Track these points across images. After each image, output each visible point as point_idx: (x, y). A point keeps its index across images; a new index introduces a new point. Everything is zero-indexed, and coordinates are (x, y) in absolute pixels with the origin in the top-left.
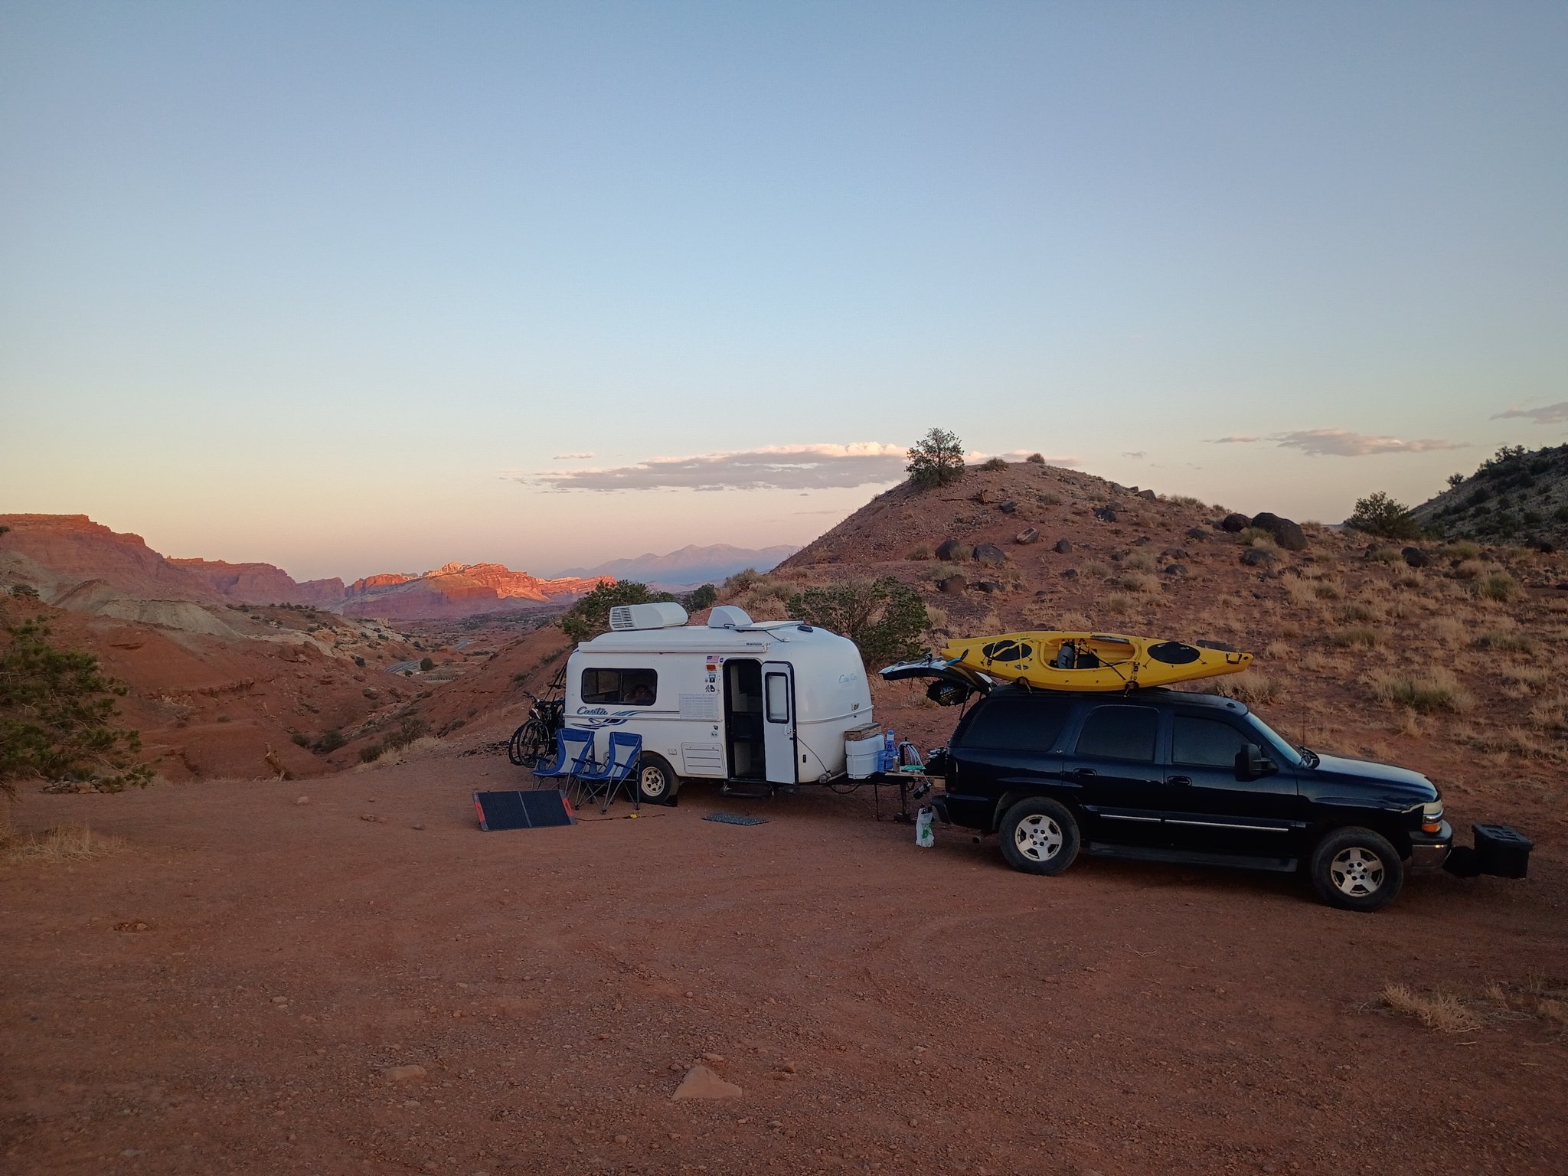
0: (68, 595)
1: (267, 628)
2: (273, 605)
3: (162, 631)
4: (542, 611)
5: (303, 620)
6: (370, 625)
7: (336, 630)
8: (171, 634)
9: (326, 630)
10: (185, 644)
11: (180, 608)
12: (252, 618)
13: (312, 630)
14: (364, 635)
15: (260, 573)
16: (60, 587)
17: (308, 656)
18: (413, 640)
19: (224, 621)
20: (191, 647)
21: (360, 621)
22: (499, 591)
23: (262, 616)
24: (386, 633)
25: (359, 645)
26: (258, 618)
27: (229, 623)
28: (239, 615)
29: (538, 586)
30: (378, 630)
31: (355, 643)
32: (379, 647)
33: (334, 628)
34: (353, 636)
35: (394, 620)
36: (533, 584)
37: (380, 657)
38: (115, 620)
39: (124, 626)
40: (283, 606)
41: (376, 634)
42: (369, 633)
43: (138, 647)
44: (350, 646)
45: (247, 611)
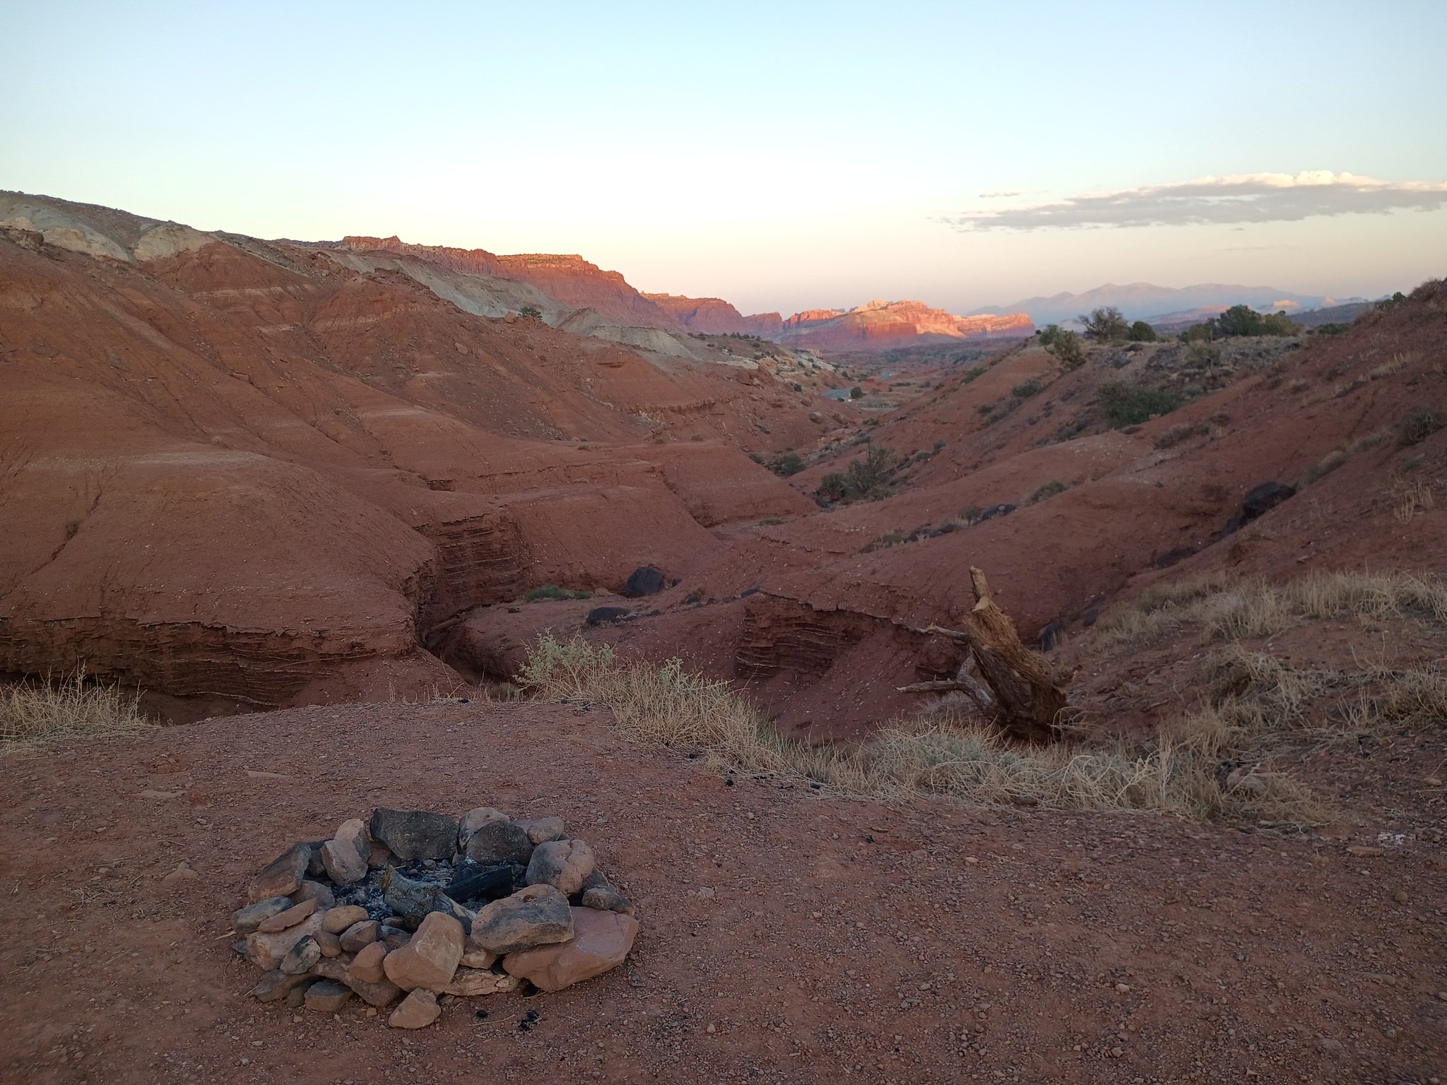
0: (566, 321)
1: (720, 354)
2: (725, 335)
3: (639, 352)
4: (958, 346)
5: (750, 349)
6: (804, 356)
7: (778, 358)
8: (646, 355)
9: (769, 358)
10: (658, 364)
11: (652, 334)
12: (709, 345)
13: (757, 358)
14: (801, 365)
15: (713, 307)
16: (560, 314)
17: (762, 380)
18: (841, 370)
19: (685, 346)
20: (663, 368)
21: (796, 351)
22: (918, 327)
23: (716, 344)
24: (820, 363)
25: (797, 372)
26: (713, 346)
27: (690, 349)
28: (698, 343)
29: (954, 322)
30: (811, 360)
31: (793, 370)
32: (813, 375)
33: (776, 356)
34: (791, 364)
35: (824, 352)
36: (950, 321)
37: (815, 385)
38: (602, 341)
39: (609, 346)
40: (733, 336)
41: (811, 364)
42: (805, 362)
43: (619, 366)
44: (789, 373)
45: (704, 339)
